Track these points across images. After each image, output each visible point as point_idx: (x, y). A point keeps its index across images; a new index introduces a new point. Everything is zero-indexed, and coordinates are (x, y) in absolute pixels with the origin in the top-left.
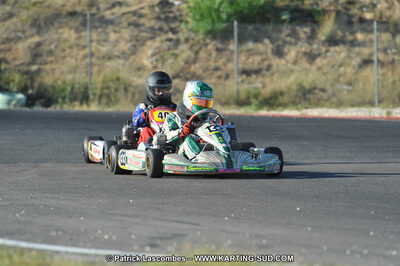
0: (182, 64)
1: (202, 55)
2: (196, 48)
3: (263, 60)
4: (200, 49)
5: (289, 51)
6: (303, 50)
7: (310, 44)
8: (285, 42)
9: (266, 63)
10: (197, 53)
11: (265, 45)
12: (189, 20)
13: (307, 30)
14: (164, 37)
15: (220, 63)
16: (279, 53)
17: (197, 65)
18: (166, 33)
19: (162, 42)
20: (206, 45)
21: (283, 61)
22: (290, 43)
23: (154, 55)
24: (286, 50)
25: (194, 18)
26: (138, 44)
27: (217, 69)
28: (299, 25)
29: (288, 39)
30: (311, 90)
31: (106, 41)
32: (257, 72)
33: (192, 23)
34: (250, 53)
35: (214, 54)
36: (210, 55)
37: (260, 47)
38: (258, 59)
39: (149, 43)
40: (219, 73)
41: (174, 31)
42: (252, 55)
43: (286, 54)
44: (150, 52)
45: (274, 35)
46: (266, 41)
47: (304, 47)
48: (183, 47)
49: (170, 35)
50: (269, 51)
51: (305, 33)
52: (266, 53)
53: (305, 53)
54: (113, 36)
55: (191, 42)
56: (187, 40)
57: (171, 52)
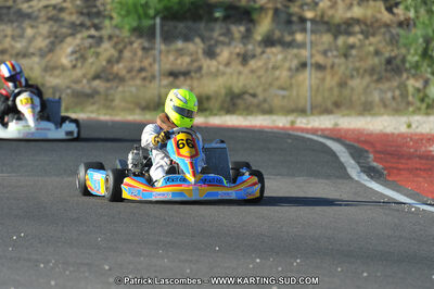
0: (104, 63)
1: (127, 54)
2: (121, 46)
3: (193, 61)
4: (125, 47)
5: (222, 51)
6: (238, 50)
7: (245, 45)
8: (218, 43)
9: (196, 64)
10: (121, 52)
11: (195, 44)
12: (114, 15)
13: (242, 29)
14: (86, 33)
15: (146, 63)
16: (211, 54)
17: (121, 65)
18: (88, 28)
19: (83, 39)
20: (131, 43)
21: (214, 63)
22: (223, 43)
23: (73, 52)
24: (218, 50)
25: (119, 14)
26: (56, 40)
27: (142, 70)
28: (234, 23)
29: (222, 38)
30: (240, 95)
31: (22, 36)
32: (186, 74)
33: (117, 20)
34: (180, 53)
35: (140, 53)
36: (135, 54)
37: (191, 47)
38: (187, 59)
39: (69, 40)
40: (143, 74)
41: (97, 28)
42: (182, 55)
43: (218, 55)
44: (69, 50)
45: (207, 34)
46: (198, 40)
47: (239, 48)
48: (106, 45)
49: (93, 32)
50: (200, 51)
51: (240, 32)
52: (197, 53)
53: (238, 55)
54: (29, 32)
55: (115, 40)
56: (110, 38)
57: (92, 50)
